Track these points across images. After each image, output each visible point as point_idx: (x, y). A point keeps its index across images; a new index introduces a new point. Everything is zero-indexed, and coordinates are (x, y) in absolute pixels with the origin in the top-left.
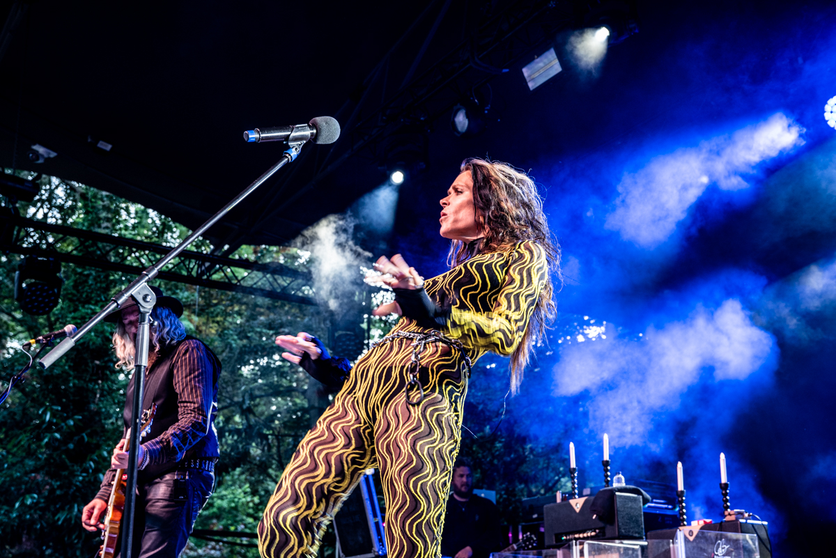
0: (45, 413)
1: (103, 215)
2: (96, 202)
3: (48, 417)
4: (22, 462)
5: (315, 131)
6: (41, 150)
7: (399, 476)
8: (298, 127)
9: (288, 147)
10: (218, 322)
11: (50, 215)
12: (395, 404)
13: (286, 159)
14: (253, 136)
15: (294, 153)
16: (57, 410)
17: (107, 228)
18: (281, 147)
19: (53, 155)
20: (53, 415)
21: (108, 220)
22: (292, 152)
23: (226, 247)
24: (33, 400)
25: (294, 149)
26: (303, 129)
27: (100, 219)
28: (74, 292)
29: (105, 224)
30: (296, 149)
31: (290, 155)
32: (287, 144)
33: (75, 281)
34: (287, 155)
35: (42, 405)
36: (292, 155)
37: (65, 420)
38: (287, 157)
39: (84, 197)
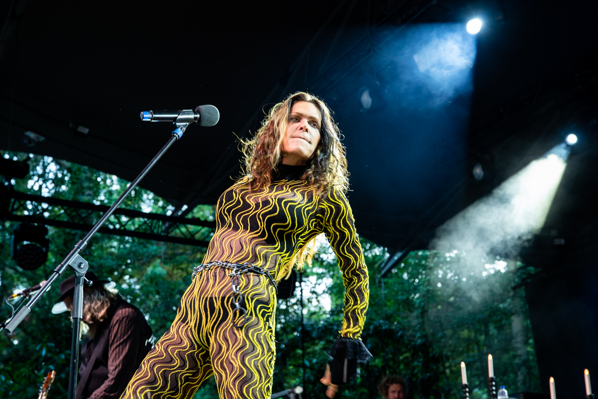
0: (41, 349)
1: (86, 184)
2: (80, 175)
3: (44, 352)
4: (24, 390)
5: (198, 116)
6: (32, 135)
7: (234, 386)
8: (185, 112)
9: (176, 127)
10: (182, 269)
11: (44, 186)
12: (223, 331)
13: (175, 138)
14: (147, 116)
15: (180, 133)
16: (52, 347)
17: (89, 195)
18: (171, 126)
19: (42, 139)
20: (49, 350)
21: (90, 188)
22: (179, 132)
23: (185, 207)
24: (33, 338)
25: (180, 129)
26: (188, 113)
27: (83, 188)
28: (64, 248)
29: (88, 192)
30: (181, 128)
31: (177, 134)
32: (175, 124)
33: (65, 240)
34: (175, 134)
35: (40, 341)
36: (179, 134)
37: (58, 354)
38: (175, 136)
39: (69, 170)
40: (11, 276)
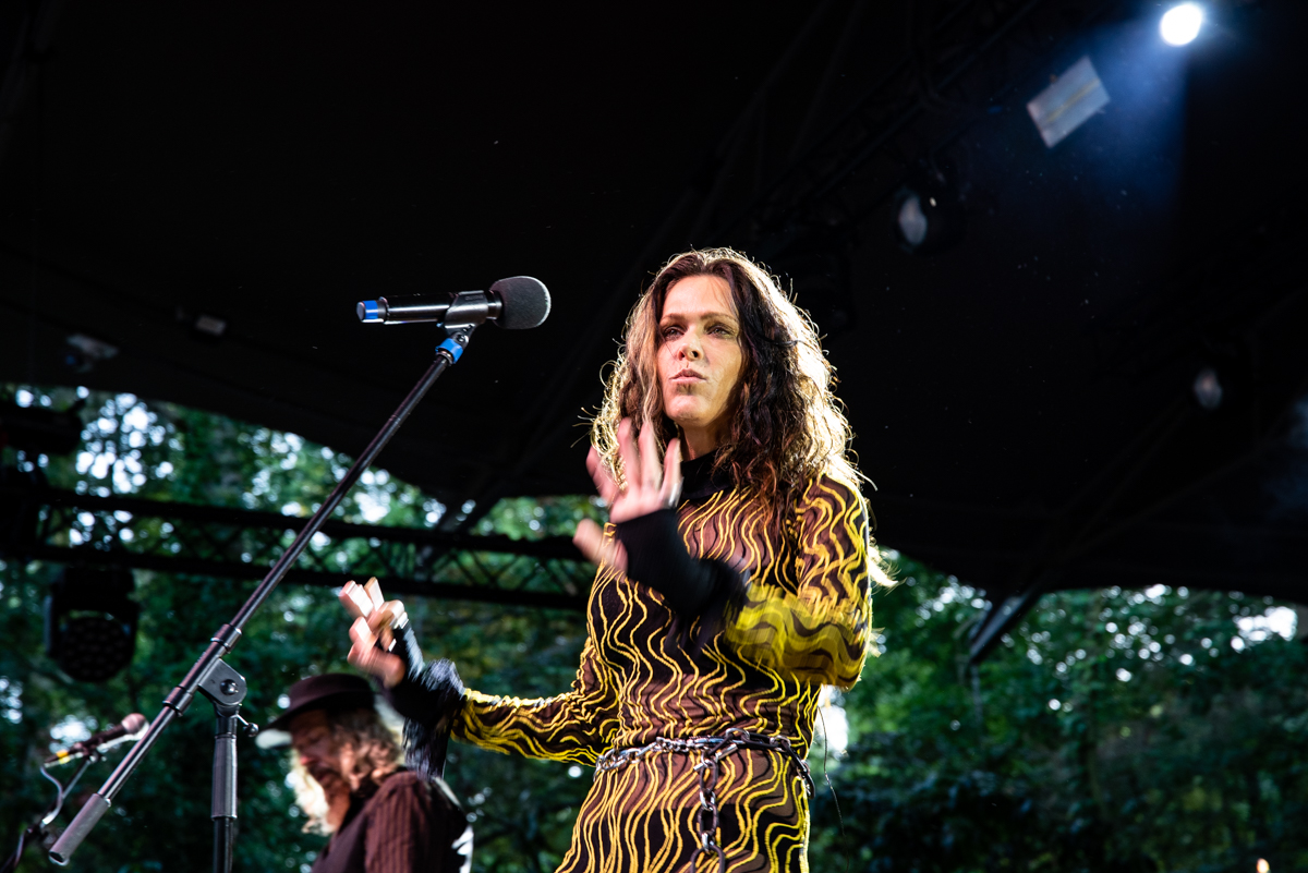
1: (225, 457)
2: (207, 434)
5: (499, 304)
6: (85, 344)
8: (465, 296)
9: (445, 335)
11: (119, 466)
13: (443, 362)
14: (373, 313)
15: (453, 349)
17: (234, 483)
18: (431, 333)
19: (110, 352)
21: (235, 467)
22: (452, 346)
23: (468, 507)
25: (454, 338)
26: (474, 300)
27: (217, 466)
29: (229, 477)
30: (459, 337)
31: (448, 352)
32: (443, 326)
34: (444, 353)
36: (452, 351)
38: (444, 357)
39: (181, 426)
40: (45, 695)
